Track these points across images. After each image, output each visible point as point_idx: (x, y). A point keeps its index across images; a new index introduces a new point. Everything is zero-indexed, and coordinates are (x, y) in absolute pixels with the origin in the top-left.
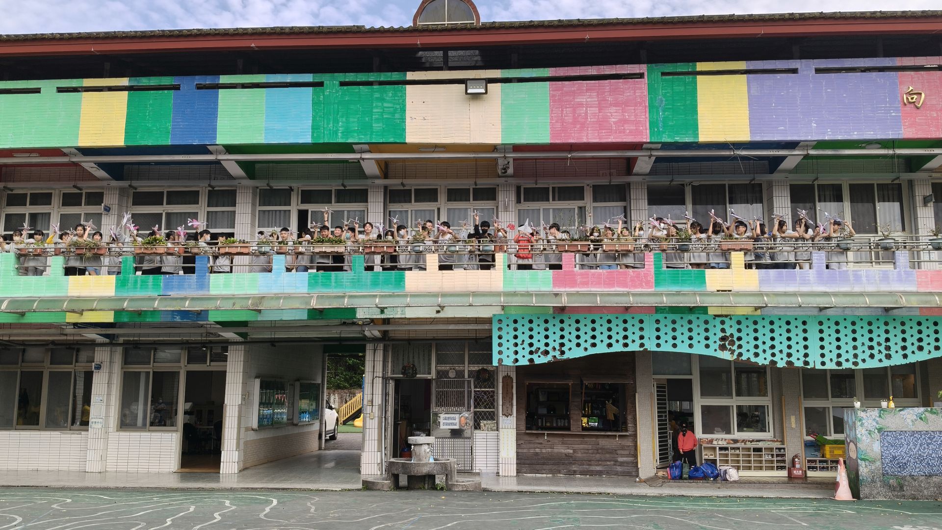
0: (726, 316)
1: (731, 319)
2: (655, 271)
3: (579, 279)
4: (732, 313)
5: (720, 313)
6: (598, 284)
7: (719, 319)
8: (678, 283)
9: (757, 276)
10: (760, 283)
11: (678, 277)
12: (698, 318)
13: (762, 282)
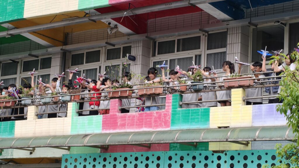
0: (222, 152)
1: (226, 154)
2: (173, 111)
3: (119, 122)
4: (227, 149)
5: (217, 149)
6: (132, 125)
7: (216, 155)
8: (188, 122)
9: (251, 112)
10: (253, 118)
11: (189, 116)
12: (200, 154)
13: (255, 116)
